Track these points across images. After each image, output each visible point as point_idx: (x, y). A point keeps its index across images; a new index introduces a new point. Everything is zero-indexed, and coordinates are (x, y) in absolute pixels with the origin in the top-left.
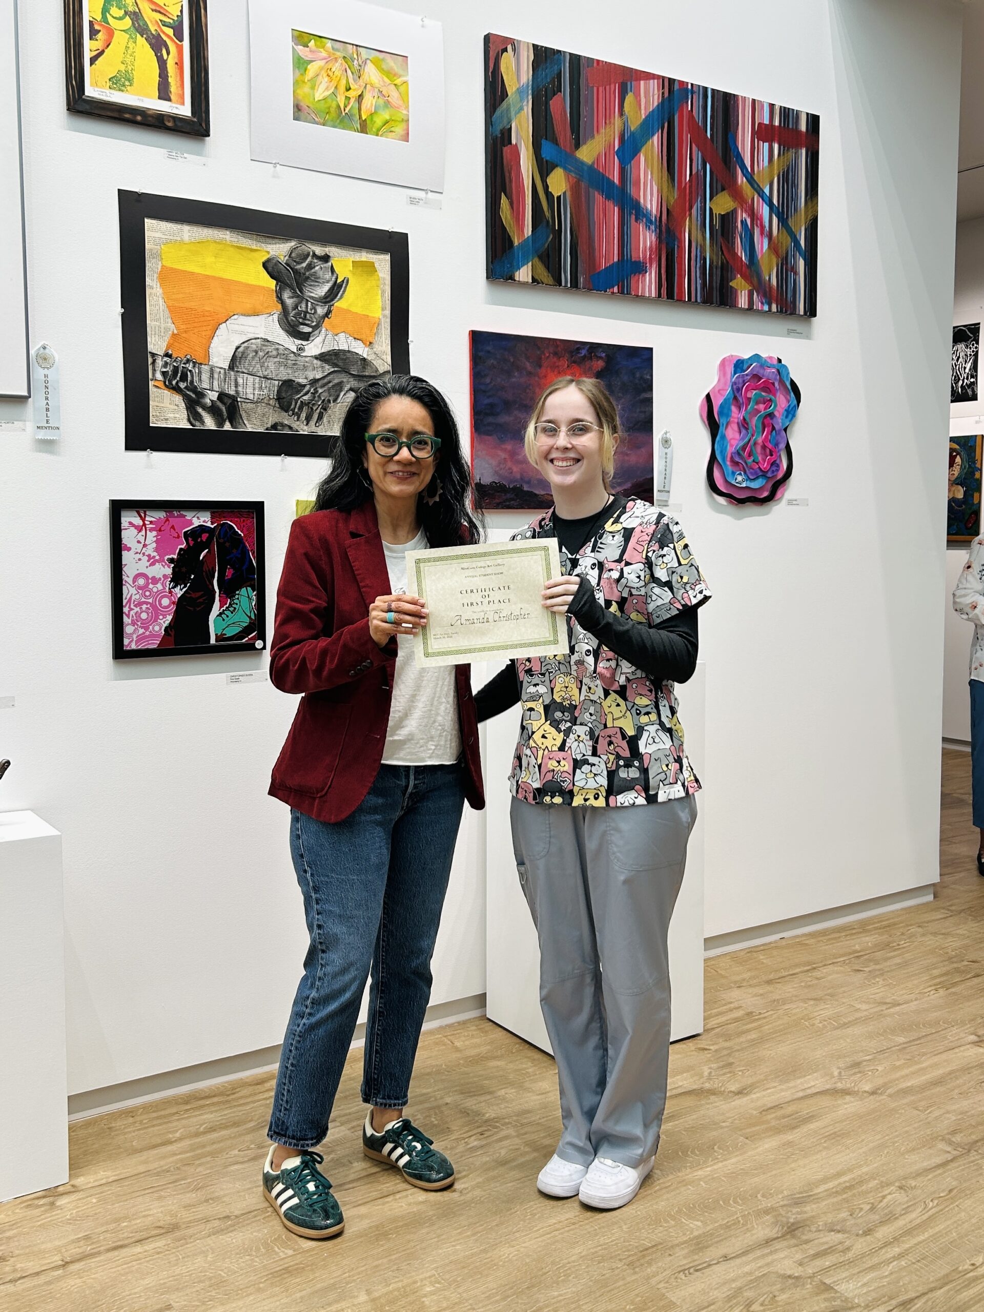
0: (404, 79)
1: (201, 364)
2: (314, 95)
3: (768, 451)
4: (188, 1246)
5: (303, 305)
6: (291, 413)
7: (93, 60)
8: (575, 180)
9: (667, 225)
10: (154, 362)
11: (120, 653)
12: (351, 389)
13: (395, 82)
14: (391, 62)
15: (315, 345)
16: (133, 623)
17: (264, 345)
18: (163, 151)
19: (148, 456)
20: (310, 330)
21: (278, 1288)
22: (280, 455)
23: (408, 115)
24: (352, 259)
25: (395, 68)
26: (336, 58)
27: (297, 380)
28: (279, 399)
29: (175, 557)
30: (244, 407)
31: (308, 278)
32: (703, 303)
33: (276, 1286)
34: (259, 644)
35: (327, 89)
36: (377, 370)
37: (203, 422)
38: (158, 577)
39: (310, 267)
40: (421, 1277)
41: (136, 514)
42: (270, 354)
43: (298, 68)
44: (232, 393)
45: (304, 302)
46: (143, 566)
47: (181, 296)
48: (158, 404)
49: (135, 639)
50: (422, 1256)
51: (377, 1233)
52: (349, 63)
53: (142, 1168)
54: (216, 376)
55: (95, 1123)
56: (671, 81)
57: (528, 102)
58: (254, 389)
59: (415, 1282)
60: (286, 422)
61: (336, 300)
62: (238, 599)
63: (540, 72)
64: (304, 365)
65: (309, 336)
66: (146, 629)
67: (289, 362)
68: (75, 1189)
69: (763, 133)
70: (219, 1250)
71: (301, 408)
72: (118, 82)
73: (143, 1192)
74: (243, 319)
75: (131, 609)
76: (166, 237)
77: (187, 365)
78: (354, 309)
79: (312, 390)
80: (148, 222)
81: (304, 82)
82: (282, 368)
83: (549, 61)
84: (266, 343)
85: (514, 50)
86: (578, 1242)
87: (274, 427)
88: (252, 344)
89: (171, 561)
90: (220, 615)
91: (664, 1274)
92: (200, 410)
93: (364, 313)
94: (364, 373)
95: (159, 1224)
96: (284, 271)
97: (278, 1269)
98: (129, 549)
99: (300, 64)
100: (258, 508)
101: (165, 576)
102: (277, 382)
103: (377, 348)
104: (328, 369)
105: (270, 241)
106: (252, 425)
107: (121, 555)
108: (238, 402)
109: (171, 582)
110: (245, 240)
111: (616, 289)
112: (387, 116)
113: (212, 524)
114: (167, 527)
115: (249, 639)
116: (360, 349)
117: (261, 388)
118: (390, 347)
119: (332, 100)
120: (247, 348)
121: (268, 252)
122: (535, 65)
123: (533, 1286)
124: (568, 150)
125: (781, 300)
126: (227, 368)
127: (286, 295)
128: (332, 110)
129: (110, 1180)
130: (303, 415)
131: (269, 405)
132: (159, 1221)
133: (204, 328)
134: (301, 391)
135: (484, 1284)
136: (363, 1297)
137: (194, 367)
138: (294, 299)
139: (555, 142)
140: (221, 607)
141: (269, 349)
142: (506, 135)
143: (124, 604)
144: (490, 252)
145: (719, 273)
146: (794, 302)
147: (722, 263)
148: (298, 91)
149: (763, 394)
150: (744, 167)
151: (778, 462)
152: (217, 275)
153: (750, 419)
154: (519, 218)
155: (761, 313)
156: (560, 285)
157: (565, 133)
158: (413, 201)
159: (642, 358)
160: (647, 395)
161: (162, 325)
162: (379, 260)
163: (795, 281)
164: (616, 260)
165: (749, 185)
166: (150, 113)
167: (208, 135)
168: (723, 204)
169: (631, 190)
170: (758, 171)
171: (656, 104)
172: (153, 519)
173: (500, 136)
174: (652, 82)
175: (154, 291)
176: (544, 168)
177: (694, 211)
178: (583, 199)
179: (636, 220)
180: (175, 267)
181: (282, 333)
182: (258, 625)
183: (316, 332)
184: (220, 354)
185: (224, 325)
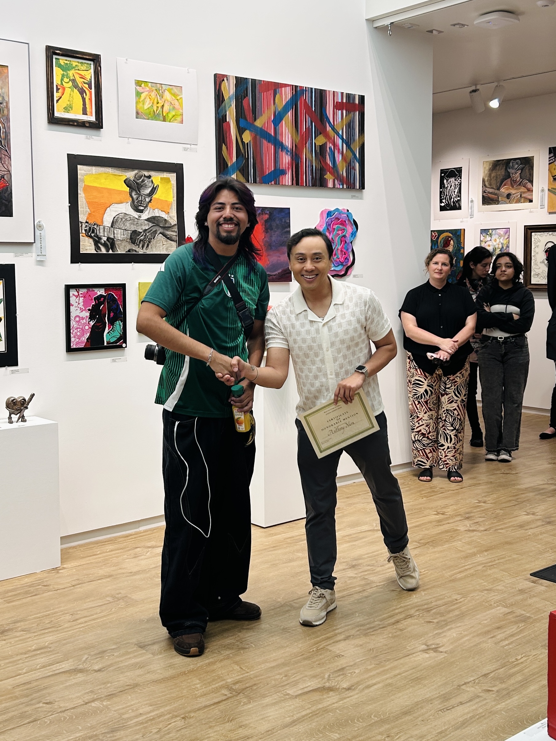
0: (181, 97)
1: (100, 225)
2: (143, 107)
3: (343, 253)
5: (141, 198)
6: (136, 244)
7: (57, 101)
8: (254, 135)
9: (296, 154)
10: (82, 225)
11: (69, 349)
12: (160, 233)
13: (177, 98)
14: (175, 90)
15: (145, 215)
16: (74, 337)
17: (125, 216)
18: (84, 136)
19: (80, 265)
20: (143, 208)
22: (131, 263)
23: (183, 112)
24: (160, 177)
25: (177, 92)
26: (152, 90)
27: (138, 230)
28: (131, 239)
29: (91, 308)
30: (117, 243)
31: (142, 186)
32: (312, 186)
34: (124, 345)
35: (149, 104)
36: (171, 224)
37: (101, 250)
39: (143, 181)
41: (76, 291)
42: (127, 219)
43: (138, 97)
44: (112, 237)
45: (141, 196)
46: (78, 313)
47: (91, 197)
48: (83, 244)
49: (75, 344)
52: (158, 92)
54: (106, 230)
56: (296, 87)
57: (233, 102)
58: (121, 235)
60: (134, 249)
61: (154, 194)
62: (115, 326)
63: (238, 89)
64: (141, 224)
65: (143, 211)
66: (79, 339)
67: (135, 222)
69: (338, 106)
71: (140, 242)
72: (67, 109)
74: (117, 206)
75: (73, 331)
76: (86, 172)
77: (94, 226)
78: (161, 198)
79: (144, 234)
80: (80, 167)
81: (140, 102)
82: (132, 225)
83: (242, 83)
85: (227, 80)
87: (129, 251)
88: (120, 216)
89: (89, 310)
90: (108, 333)
92: (100, 245)
93: (165, 200)
94: (165, 226)
96: (133, 184)
98: (73, 305)
99: (138, 95)
100: (123, 286)
101: (87, 317)
102: (130, 232)
103: (171, 214)
104: (151, 224)
105: (127, 171)
106: (121, 250)
107: (70, 308)
108: (114, 241)
109: (89, 319)
110: (117, 172)
111: (273, 182)
112: (174, 114)
113: (105, 293)
114: (87, 296)
115: (120, 343)
116: (164, 215)
117: (124, 235)
118: (176, 214)
119: (151, 109)
120: (118, 217)
121: (126, 176)
122: (236, 85)
124: (251, 122)
125: (348, 183)
126: (110, 226)
127: (133, 194)
128: (151, 113)
130: (141, 245)
134: (140, 235)
137: (97, 227)
138: (137, 195)
139: (245, 118)
140: (109, 329)
141: (127, 217)
142: (224, 119)
143: (70, 328)
144: (218, 170)
145: (319, 172)
146: (354, 183)
147: (321, 167)
148: (138, 107)
149: (340, 226)
150: (329, 123)
151: (348, 258)
152: (106, 187)
153: (335, 238)
154: (230, 154)
155: (339, 189)
156: (249, 182)
157: (250, 114)
158: (185, 149)
159: (285, 212)
160: (288, 229)
161: (85, 210)
162: (171, 176)
163: (354, 173)
164: (273, 169)
165: (332, 131)
166: (80, 121)
167: (102, 128)
168: (320, 141)
169: (279, 138)
170: (336, 124)
171: (289, 97)
172: (82, 293)
173: (221, 118)
174: (287, 88)
175: (81, 196)
176: (241, 131)
177: (308, 145)
178: (258, 143)
179: (282, 151)
180: (90, 185)
181: (132, 210)
182: (123, 337)
183: (146, 209)
184: (107, 221)
185: (109, 208)
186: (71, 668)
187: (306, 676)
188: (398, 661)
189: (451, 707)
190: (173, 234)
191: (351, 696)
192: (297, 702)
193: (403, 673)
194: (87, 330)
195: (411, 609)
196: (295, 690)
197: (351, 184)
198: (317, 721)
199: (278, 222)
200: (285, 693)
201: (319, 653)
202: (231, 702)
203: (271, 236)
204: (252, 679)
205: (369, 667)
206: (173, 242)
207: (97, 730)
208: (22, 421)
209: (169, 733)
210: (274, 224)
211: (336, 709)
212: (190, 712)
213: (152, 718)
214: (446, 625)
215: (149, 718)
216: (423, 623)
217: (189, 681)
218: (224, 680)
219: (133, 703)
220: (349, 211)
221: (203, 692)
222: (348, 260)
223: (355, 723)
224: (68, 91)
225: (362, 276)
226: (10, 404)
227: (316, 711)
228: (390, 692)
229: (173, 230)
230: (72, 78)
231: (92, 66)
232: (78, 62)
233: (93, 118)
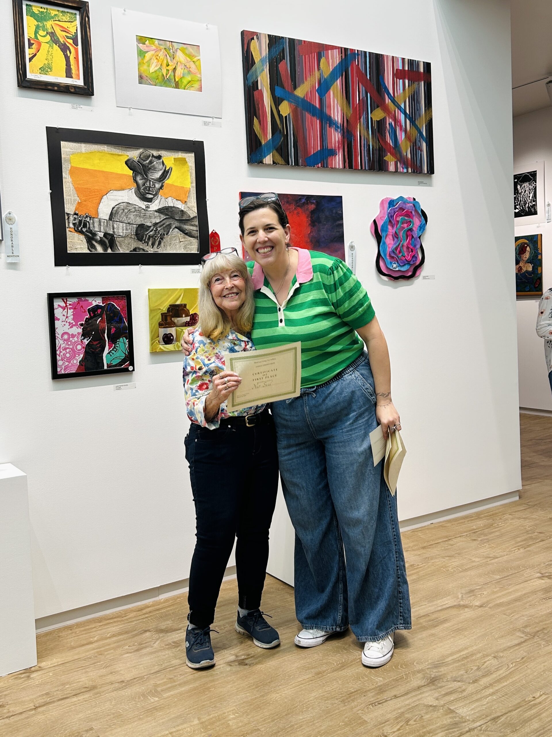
0: (198, 58)
1: (94, 218)
2: (149, 70)
3: (410, 250)
4: (102, 697)
5: (148, 183)
6: (143, 242)
7: (30, 59)
8: (295, 107)
9: (348, 131)
10: (69, 217)
11: (56, 376)
12: (176, 227)
13: (193, 60)
14: (190, 50)
15: (155, 205)
16: (62, 360)
17: (128, 206)
18: (68, 105)
19: (67, 269)
20: (152, 196)
21: (150, 718)
22: (138, 265)
23: (201, 77)
24: (173, 157)
25: (192, 51)
26: (161, 49)
27: (146, 224)
28: (137, 234)
29: (84, 323)
30: (118, 240)
31: (150, 169)
32: (370, 170)
33: (149, 717)
34: (131, 368)
35: (156, 66)
36: (189, 216)
37: (96, 249)
38: (74, 334)
39: (151, 162)
40: (228, 710)
41: (62, 301)
42: (131, 210)
43: (140, 56)
44: (111, 232)
46: (66, 328)
47: (82, 182)
48: (71, 241)
49: (63, 368)
50: (228, 700)
51: (204, 688)
52: (168, 51)
53: (76, 657)
54: (102, 224)
55: (51, 634)
56: (347, 50)
57: (266, 66)
58: (123, 230)
59: (225, 713)
60: (141, 247)
61: (166, 179)
62: (118, 344)
63: (272, 49)
64: (150, 216)
65: (152, 200)
66: (69, 362)
67: (142, 214)
68: (40, 669)
69: (399, 74)
70: (118, 699)
71: (149, 239)
72: (44, 70)
73: (77, 670)
74: (115, 193)
75: (61, 352)
76: (72, 151)
77: (87, 219)
78: (176, 184)
79: (155, 229)
80: (62, 143)
81: (143, 63)
82: (138, 218)
83: (277, 43)
84: (129, 205)
85: (258, 38)
86: (313, 690)
87: (135, 250)
88: (121, 205)
89: (82, 325)
90: (109, 353)
91: (361, 706)
92: (94, 243)
93: (181, 186)
94: (182, 218)
95: (86, 686)
96: (137, 165)
97: (150, 708)
98: (58, 320)
99: (141, 54)
100: (127, 294)
101: (79, 333)
102: (135, 226)
103: (189, 204)
104: (163, 217)
105: (128, 150)
106: (123, 249)
107: (54, 323)
108: (114, 237)
109: (82, 336)
110: (113, 150)
111: (320, 164)
112: (190, 79)
113: (103, 304)
114: (78, 307)
115: (125, 366)
116: (180, 205)
117: (127, 229)
118: (196, 203)
119: (159, 72)
120: (118, 208)
121: (128, 156)
122: (270, 46)
123: (289, 714)
124: (290, 91)
125: (414, 166)
126: (108, 219)
127: (138, 178)
128: (160, 77)
129: (59, 663)
130: (150, 243)
131: (132, 238)
132: (86, 684)
133: (95, 199)
134: (149, 229)
135: (262, 713)
136: (196, 722)
137: (90, 219)
138: (143, 180)
139: (283, 87)
140: (109, 349)
141: (131, 208)
142: (255, 85)
143: (57, 349)
144: (249, 149)
145: (378, 153)
146: (421, 167)
147: (379, 147)
148: (141, 68)
149: (406, 218)
150: (388, 94)
151: (416, 255)
152: (101, 170)
153: (399, 232)
154: (264, 129)
155: (402, 173)
156: (289, 164)
157: (288, 80)
158: (206, 124)
159: (337, 201)
160: (340, 222)
161: (73, 198)
162: (188, 156)
163: (421, 154)
164: (319, 149)
165: (392, 104)
166: (62, 85)
167: (93, 95)
168: (378, 115)
169: (326, 110)
170: (397, 96)
171: (338, 62)
172: (71, 303)
173: (251, 85)
174: (335, 50)
175: (67, 180)
176: (277, 101)
177: (362, 120)
178: (299, 117)
179: (330, 127)
180: (78, 166)
181: (137, 199)
182: (130, 358)
183: (155, 198)
184: (104, 212)
185: (106, 196)
190: (193, 228)
194: (79, 350)
197: (417, 168)
199: (327, 213)
203: (319, 231)
206: (194, 239)
210: (323, 217)
220: (416, 200)
222: (416, 258)
224: (45, 47)
225: (433, 277)
229: (193, 223)
230: (50, 31)
231: (78, 17)
232: (58, 11)
233: (80, 82)
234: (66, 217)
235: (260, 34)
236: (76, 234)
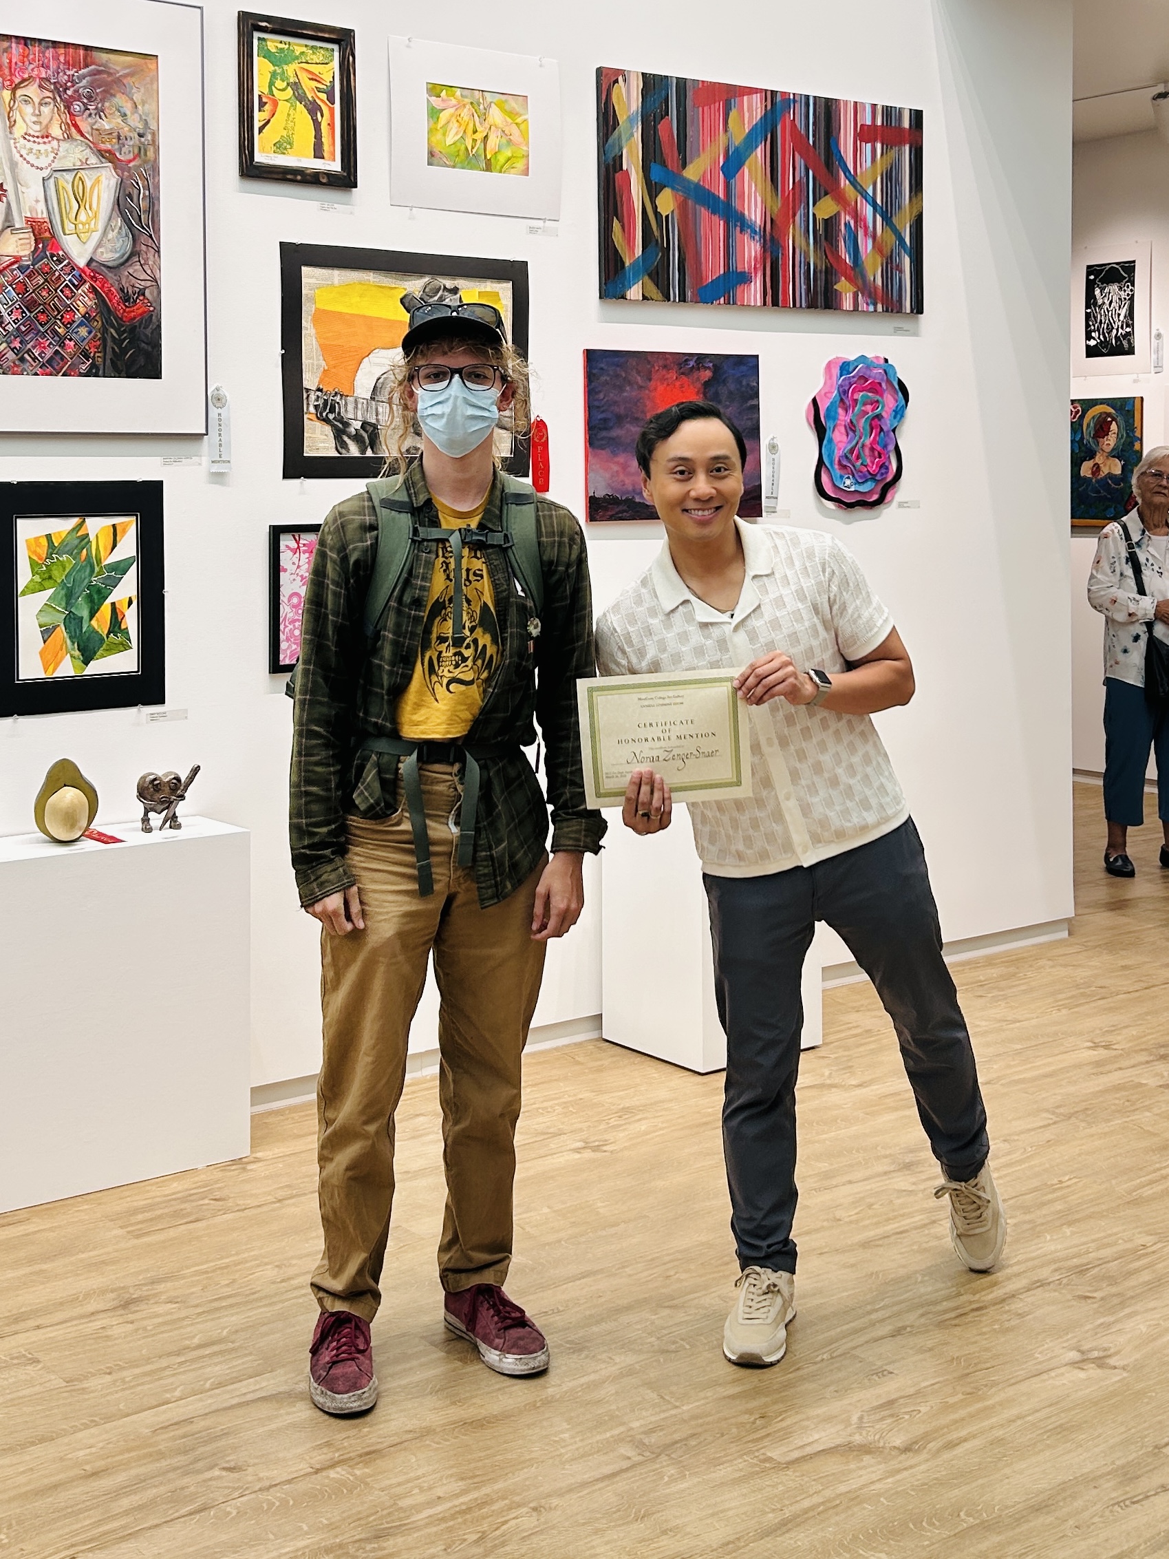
0: (524, 117)
1: (347, 396)
2: (444, 142)
3: (876, 453)
7: (261, 129)
8: (682, 198)
9: (772, 238)
10: (309, 395)
11: (276, 667)
13: (516, 121)
14: (513, 104)
16: (288, 640)
18: (316, 204)
19: (302, 483)
23: (528, 151)
24: (477, 287)
25: (515, 107)
26: (464, 105)
30: (383, 433)
32: (808, 307)
35: (457, 132)
37: (348, 450)
39: (440, 298)
41: (292, 538)
43: (432, 117)
44: (374, 421)
46: (296, 587)
47: (330, 334)
48: (311, 436)
49: (289, 654)
52: (476, 108)
54: (360, 406)
56: (773, 93)
57: (639, 128)
63: (648, 99)
69: (865, 134)
72: (281, 146)
74: (382, 352)
75: (286, 627)
76: (319, 282)
77: (335, 398)
80: (304, 270)
81: (436, 130)
83: (656, 87)
85: (624, 80)
88: (390, 375)
92: (346, 438)
96: (417, 304)
98: (285, 570)
99: (434, 113)
105: (408, 278)
107: (279, 576)
108: (378, 429)
110: (386, 280)
111: (722, 300)
112: (509, 153)
119: (462, 144)
120: (386, 379)
121: (405, 289)
122: (644, 93)
124: (675, 170)
125: (887, 300)
126: (369, 398)
128: (461, 153)
133: (350, 363)
137: (341, 399)
139: (663, 163)
142: (618, 162)
143: (279, 622)
144: (603, 274)
145: (823, 277)
146: (900, 301)
147: (826, 267)
148: (434, 140)
149: (870, 394)
150: (846, 170)
151: (886, 464)
152: (361, 313)
153: (857, 421)
154: (630, 240)
155: (866, 313)
156: (669, 300)
157: (672, 151)
158: (532, 230)
159: (749, 364)
160: (753, 402)
161: (315, 363)
162: (502, 288)
163: (900, 279)
164: (722, 272)
165: (852, 188)
166: (308, 171)
167: (356, 187)
168: (826, 208)
169: (736, 203)
170: (861, 173)
171: (759, 117)
172: (305, 542)
173: (611, 163)
174: (754, 96)
175: (308, 332)
176: (653, 189)
177: (797, 218)
178: (690, 216)
179: (741, 232)
180: (326, 308)
184: (363, 385)
185: (366, 359)
186: (281, 1389)
187: (808, 1419)
188: (1017, 1386)
189: (1141, 1497)
191: (911, 1467)
192: (790, 1478)
193: (1029, 1415)
195: (1042, 1266)
196: (785, 1449)
197: (892, 303)
198: (837, 1524)
199: (732, 386)
200: (762, 1457)
201: (836, 1365)
202: (641, 1474)
204: (685, 1421)
205: (951, 1400)
206: (505, 431)
207: (342, 1534)
208: (171, 827)
209: (503, 1544)
210: (723, 391)
211: (879, 1495)
212: (549, 1495)
213: (464, 1507)
214: (1123, 1305)
215: (457, 1509)
216: (1069, 1301)
217: (545, 1423)
218: (623, 1424)
219: (419, 1472)
220: (889, 362)
221: (577, 1449)
222: (887, 468)
223: (923, 1529)
224: (283, 108)
225: (917, 505)
226: (147, 788)
227: (834, 1499)
228: (1000, 1459)
230: (292, 80)
231: (336, 54)
232: (306, 46)
233: (336, 166)
234: (305, 395)
235: (629, 72)
236: (318, 424)
